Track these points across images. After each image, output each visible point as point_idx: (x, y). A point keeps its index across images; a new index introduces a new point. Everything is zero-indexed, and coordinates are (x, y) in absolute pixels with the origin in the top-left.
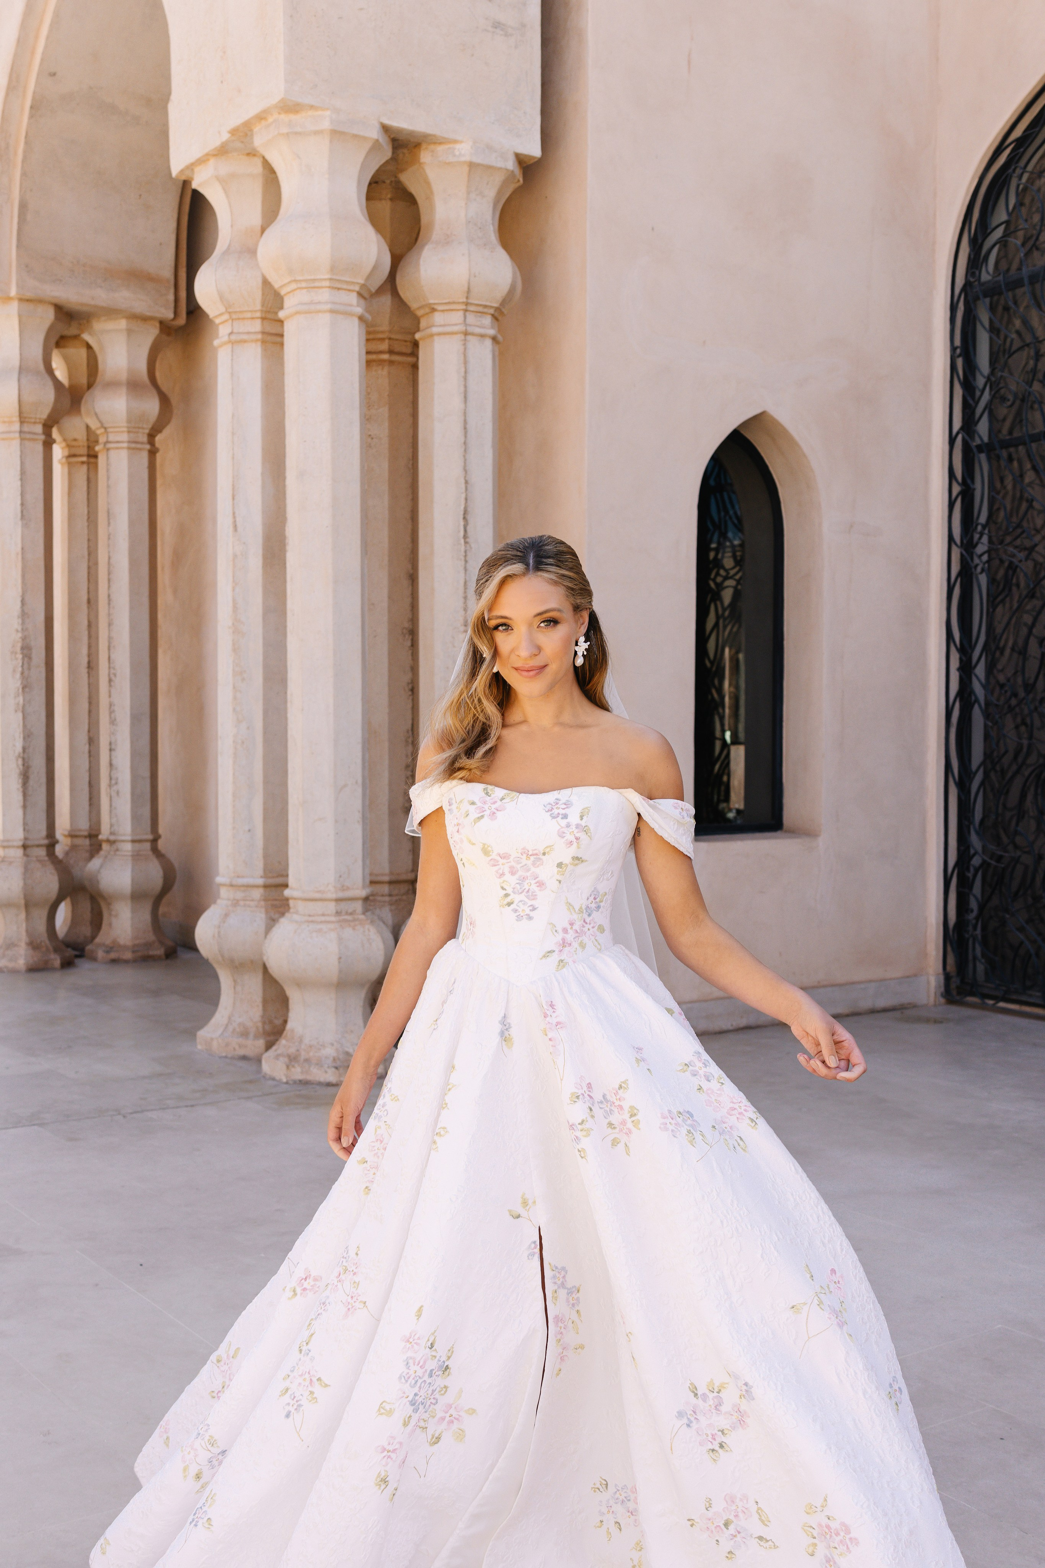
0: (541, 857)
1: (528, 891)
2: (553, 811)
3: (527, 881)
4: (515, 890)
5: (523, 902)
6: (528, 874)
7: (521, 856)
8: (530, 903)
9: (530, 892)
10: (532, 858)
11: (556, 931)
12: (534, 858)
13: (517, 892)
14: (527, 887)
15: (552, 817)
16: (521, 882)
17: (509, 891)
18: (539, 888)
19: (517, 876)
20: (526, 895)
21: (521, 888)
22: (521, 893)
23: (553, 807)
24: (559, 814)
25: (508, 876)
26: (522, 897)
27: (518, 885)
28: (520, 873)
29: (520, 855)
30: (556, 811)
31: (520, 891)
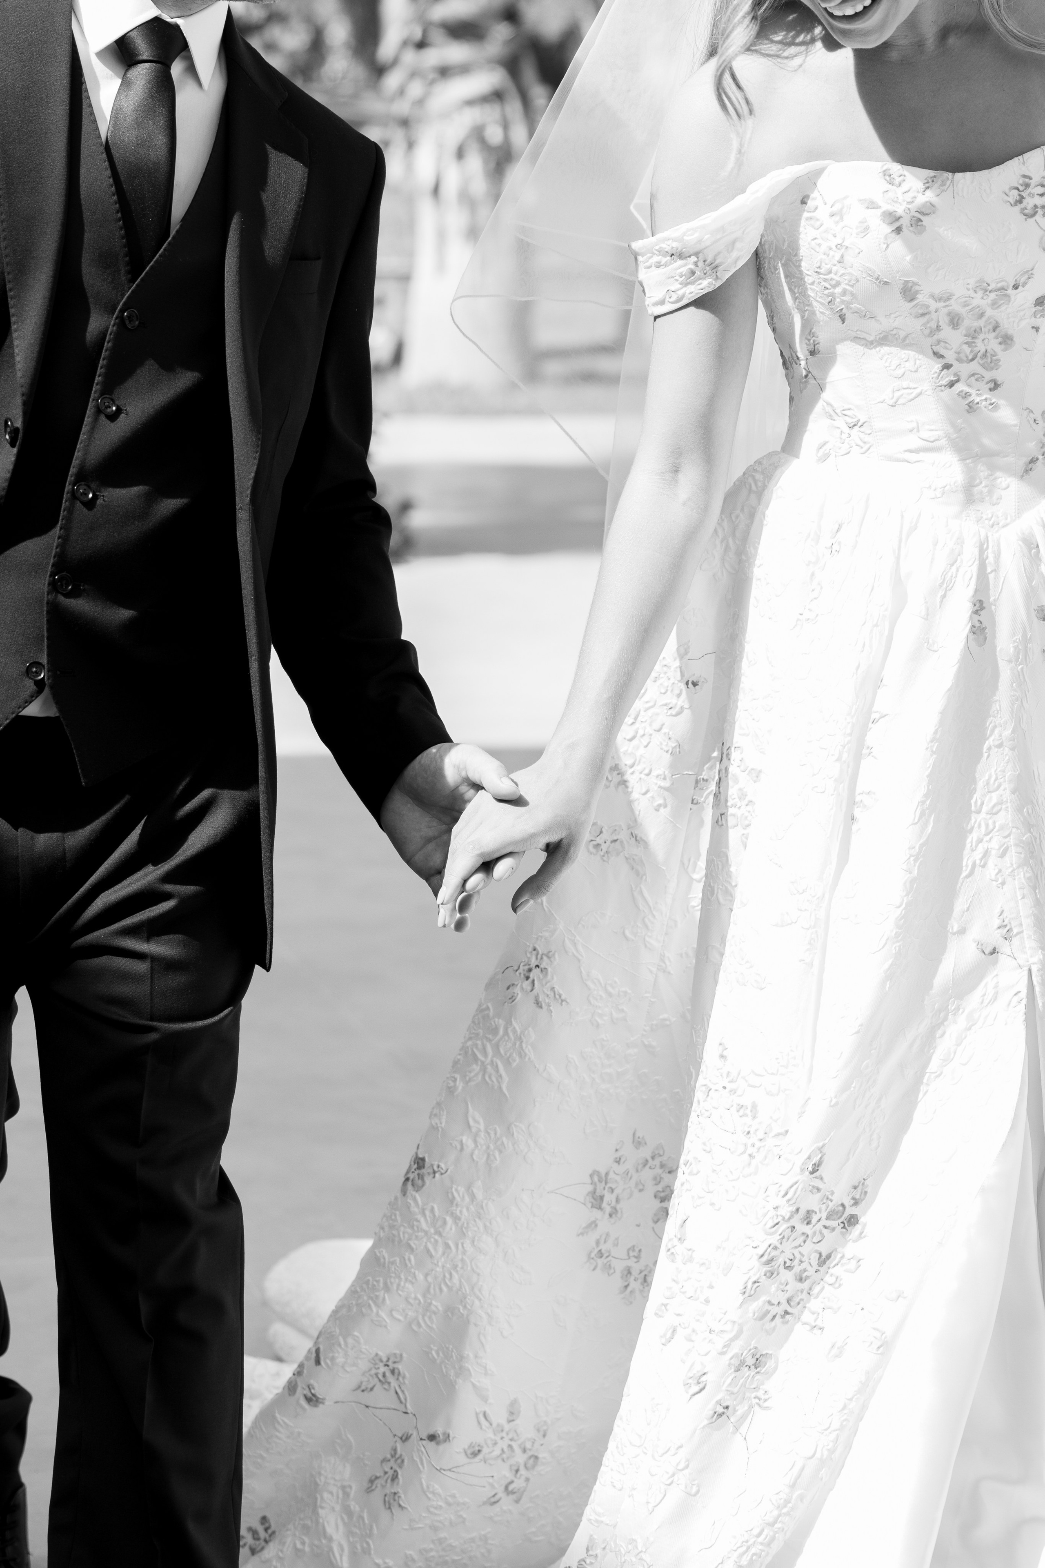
0: (1010, 291)
1: (985, 355)
2: (1025, 201)
3: (982, 336)
4: (962, 356)
5: (976, 376)
6: (981, 323)
7: (974, 295)
8: (988, 375)
9: (988, 355)
10: (993, 296)
11: (1035, 420)
12: (997, 295)
13: (965, 359)
14: (981, 347)
15: (1025, 215)
16: (969, 339)
17: (950, 357)
18: (1003, 346)
19: (962, 330)
20: (981, 362)
21: (971, 351)
22: (973, 360)
23: (1022, 193)
24: (1036, 206)
25: (947, 333)
26: (975, 366)
27: (965, 347)
28: (969, 322)
29: (971, 293)
30: (1029, 203)
31: (970, 357)
